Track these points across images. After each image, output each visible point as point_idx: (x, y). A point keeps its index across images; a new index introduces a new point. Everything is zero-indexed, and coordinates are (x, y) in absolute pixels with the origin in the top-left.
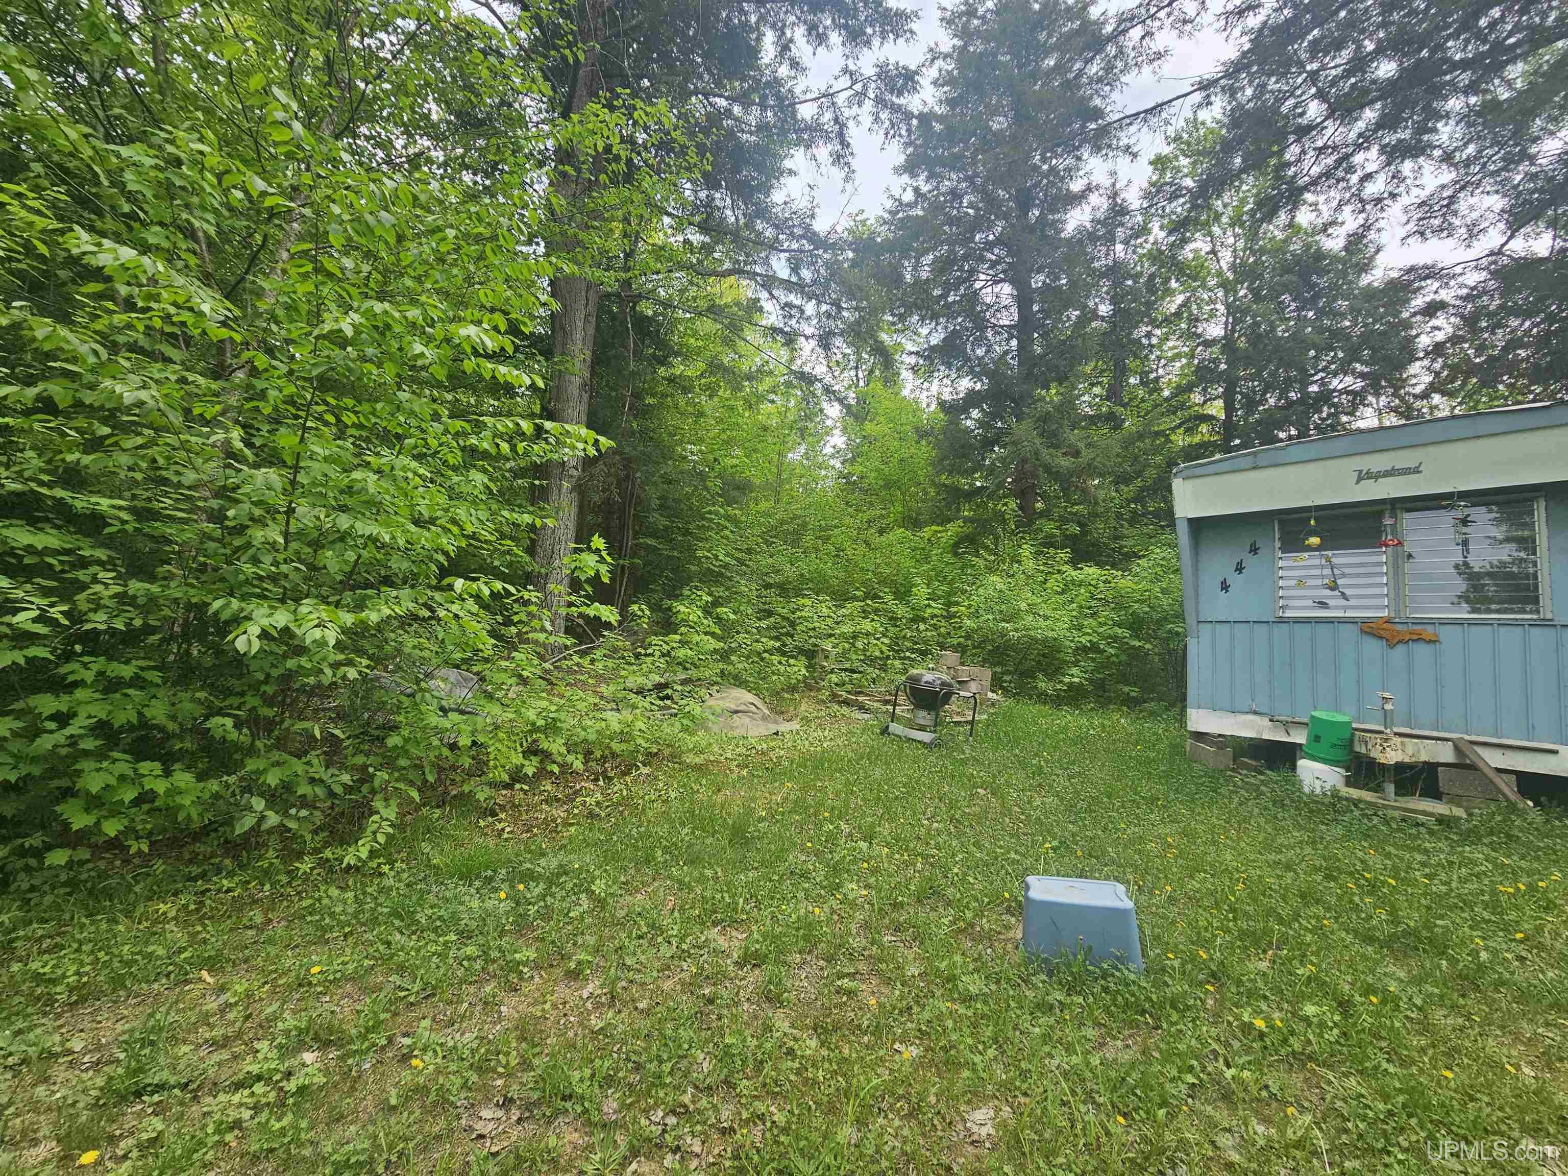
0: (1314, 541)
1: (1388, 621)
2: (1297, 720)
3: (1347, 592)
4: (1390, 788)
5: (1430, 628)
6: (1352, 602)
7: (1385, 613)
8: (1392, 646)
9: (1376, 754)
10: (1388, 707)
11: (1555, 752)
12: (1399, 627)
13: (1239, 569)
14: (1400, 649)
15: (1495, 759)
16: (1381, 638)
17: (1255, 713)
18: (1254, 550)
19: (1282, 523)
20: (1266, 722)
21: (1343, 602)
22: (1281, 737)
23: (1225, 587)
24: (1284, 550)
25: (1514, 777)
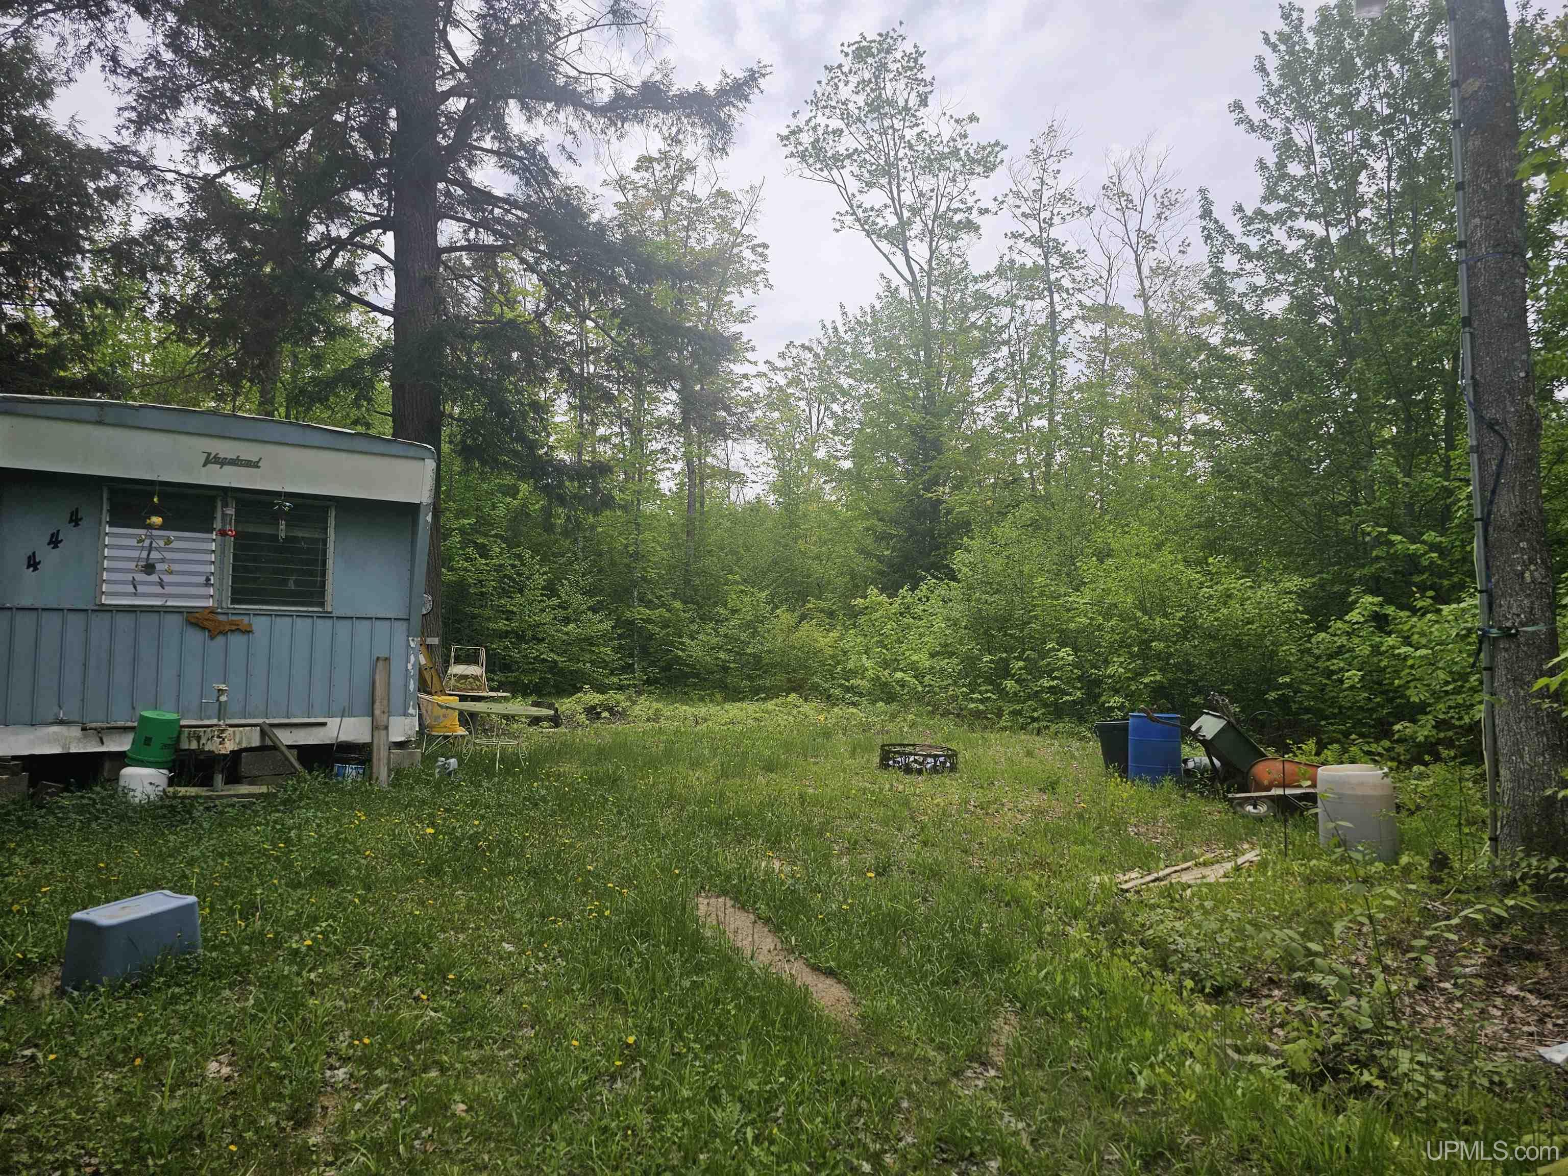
0: (157, 520)
1: (212, 611)
2: (113, 724)
3: (167, 578)
4: (219, 779)
5: (246, 619)
6: (168, 589)
7: (210, 603)
8: (212, 638)
9: (213, 746)
10: (223, 698)
11: (324, 724)
12: (221, 618)
13: (55, 541)
14: (220, 640)
15: (286, 738)
16: (204, 628)
17: (61, 722)
18: (75, 520)
19: (113, 493)
20: (76, 731)
21: (158, 590)
22: (94, 747)
23: (33, 563)
24: (112, 524)
25: (295, 752)
